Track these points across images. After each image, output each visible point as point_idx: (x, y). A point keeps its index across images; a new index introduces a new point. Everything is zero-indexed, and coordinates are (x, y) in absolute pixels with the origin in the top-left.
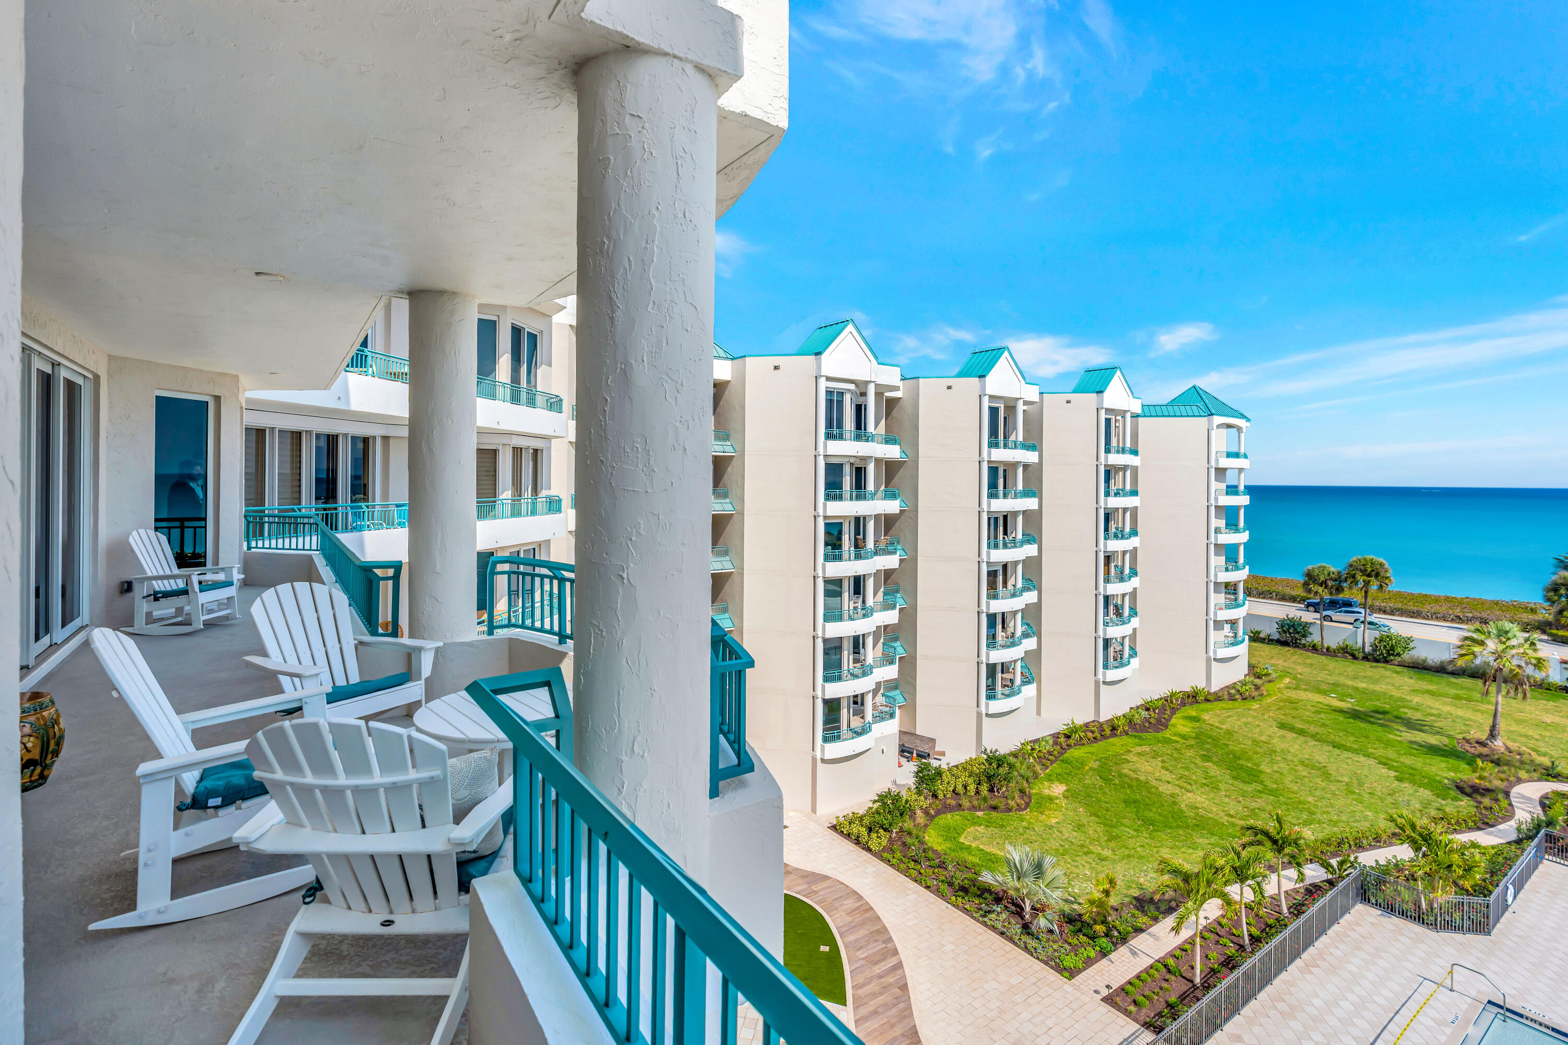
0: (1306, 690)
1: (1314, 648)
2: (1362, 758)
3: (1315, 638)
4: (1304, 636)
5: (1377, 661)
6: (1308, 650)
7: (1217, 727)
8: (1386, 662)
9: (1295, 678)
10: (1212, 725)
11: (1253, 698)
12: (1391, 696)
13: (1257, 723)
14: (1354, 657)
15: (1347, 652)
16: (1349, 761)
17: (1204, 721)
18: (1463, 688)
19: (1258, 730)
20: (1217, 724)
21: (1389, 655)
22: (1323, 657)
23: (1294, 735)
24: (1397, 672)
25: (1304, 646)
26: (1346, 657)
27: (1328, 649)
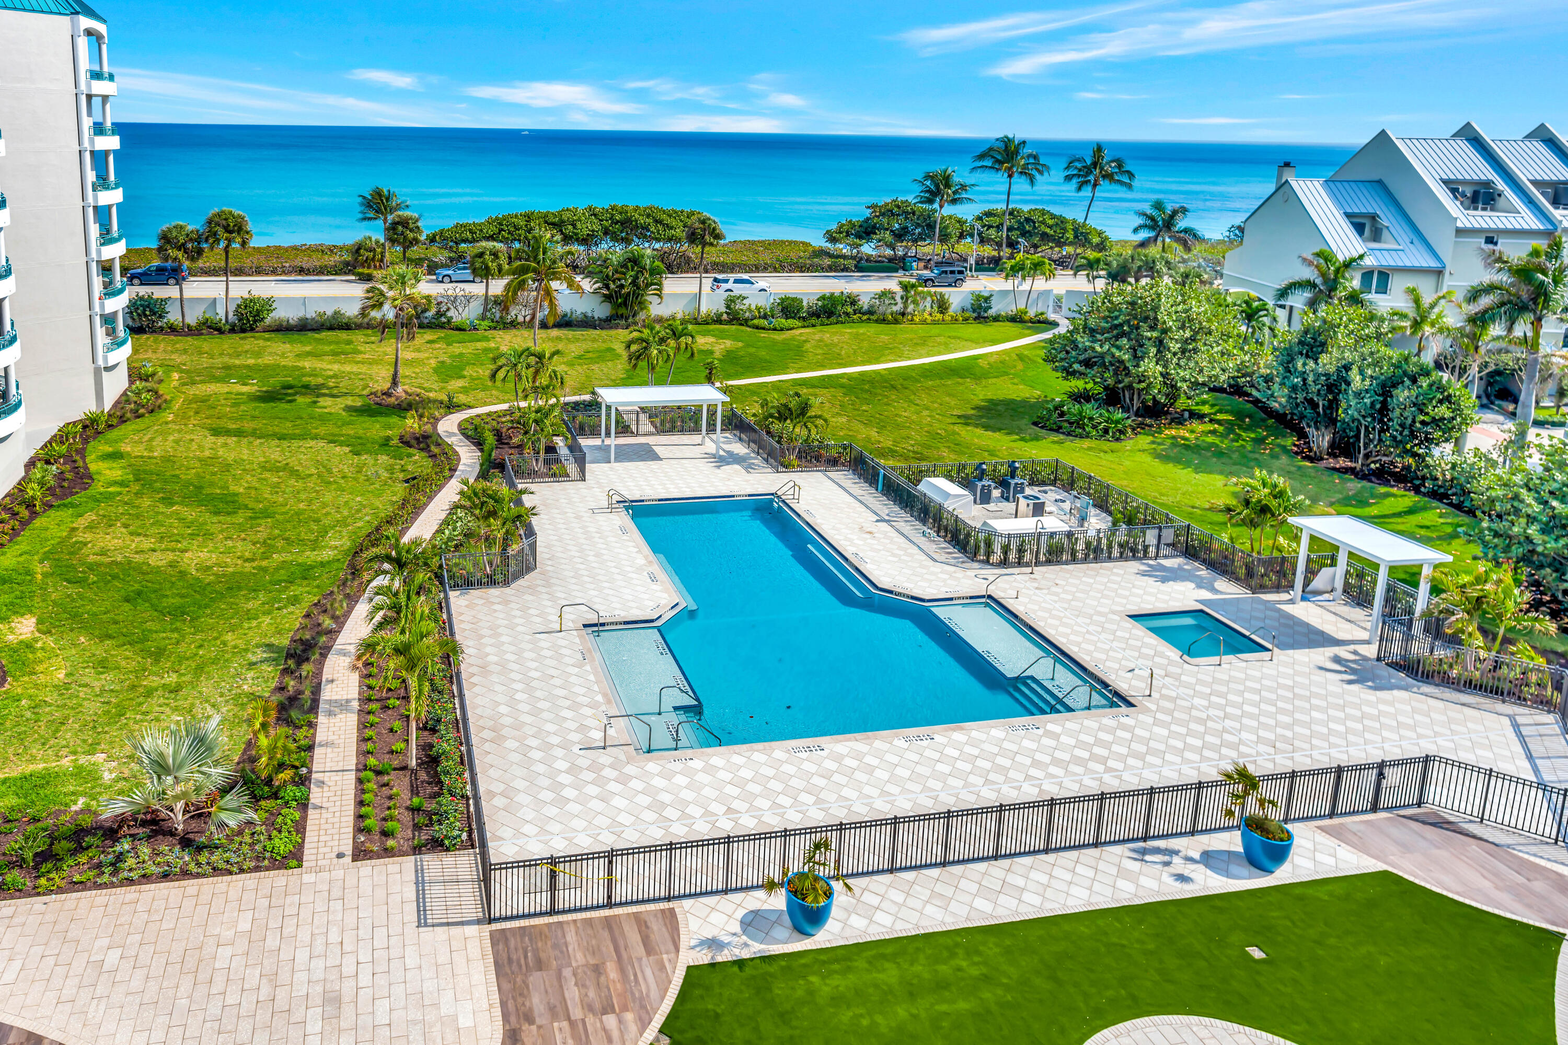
0: (202, 382)
1: (172, 330)
2: (312, 443)
3: (173, 316)
4: (161, 317)
5: (243, 331)
6: (167, 333)
7: (150, 458)
8: (252, 330)
9: (182, 371)
10: (142, 457)
11: (160, 407)
12: (284, 366)
13: (188, 437)
14: (220, 331)
15: (210, 328)
16: (303, 450)
17: (129, 454)
18: (330, 343)
19: (194, 446)
20: (146, 454)
21: (255, 321)
22: (189, 338)
23: (234, 439)
24: (268, 340)
25: (162, 328)
26: (211, 333)
27: (189, 326)
